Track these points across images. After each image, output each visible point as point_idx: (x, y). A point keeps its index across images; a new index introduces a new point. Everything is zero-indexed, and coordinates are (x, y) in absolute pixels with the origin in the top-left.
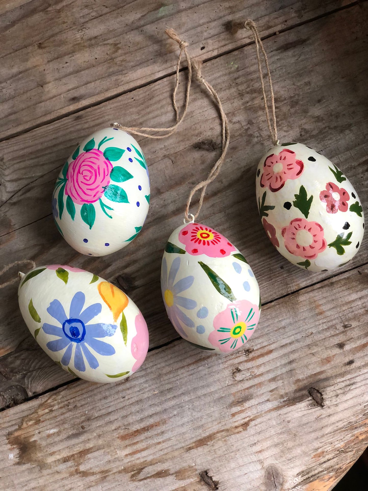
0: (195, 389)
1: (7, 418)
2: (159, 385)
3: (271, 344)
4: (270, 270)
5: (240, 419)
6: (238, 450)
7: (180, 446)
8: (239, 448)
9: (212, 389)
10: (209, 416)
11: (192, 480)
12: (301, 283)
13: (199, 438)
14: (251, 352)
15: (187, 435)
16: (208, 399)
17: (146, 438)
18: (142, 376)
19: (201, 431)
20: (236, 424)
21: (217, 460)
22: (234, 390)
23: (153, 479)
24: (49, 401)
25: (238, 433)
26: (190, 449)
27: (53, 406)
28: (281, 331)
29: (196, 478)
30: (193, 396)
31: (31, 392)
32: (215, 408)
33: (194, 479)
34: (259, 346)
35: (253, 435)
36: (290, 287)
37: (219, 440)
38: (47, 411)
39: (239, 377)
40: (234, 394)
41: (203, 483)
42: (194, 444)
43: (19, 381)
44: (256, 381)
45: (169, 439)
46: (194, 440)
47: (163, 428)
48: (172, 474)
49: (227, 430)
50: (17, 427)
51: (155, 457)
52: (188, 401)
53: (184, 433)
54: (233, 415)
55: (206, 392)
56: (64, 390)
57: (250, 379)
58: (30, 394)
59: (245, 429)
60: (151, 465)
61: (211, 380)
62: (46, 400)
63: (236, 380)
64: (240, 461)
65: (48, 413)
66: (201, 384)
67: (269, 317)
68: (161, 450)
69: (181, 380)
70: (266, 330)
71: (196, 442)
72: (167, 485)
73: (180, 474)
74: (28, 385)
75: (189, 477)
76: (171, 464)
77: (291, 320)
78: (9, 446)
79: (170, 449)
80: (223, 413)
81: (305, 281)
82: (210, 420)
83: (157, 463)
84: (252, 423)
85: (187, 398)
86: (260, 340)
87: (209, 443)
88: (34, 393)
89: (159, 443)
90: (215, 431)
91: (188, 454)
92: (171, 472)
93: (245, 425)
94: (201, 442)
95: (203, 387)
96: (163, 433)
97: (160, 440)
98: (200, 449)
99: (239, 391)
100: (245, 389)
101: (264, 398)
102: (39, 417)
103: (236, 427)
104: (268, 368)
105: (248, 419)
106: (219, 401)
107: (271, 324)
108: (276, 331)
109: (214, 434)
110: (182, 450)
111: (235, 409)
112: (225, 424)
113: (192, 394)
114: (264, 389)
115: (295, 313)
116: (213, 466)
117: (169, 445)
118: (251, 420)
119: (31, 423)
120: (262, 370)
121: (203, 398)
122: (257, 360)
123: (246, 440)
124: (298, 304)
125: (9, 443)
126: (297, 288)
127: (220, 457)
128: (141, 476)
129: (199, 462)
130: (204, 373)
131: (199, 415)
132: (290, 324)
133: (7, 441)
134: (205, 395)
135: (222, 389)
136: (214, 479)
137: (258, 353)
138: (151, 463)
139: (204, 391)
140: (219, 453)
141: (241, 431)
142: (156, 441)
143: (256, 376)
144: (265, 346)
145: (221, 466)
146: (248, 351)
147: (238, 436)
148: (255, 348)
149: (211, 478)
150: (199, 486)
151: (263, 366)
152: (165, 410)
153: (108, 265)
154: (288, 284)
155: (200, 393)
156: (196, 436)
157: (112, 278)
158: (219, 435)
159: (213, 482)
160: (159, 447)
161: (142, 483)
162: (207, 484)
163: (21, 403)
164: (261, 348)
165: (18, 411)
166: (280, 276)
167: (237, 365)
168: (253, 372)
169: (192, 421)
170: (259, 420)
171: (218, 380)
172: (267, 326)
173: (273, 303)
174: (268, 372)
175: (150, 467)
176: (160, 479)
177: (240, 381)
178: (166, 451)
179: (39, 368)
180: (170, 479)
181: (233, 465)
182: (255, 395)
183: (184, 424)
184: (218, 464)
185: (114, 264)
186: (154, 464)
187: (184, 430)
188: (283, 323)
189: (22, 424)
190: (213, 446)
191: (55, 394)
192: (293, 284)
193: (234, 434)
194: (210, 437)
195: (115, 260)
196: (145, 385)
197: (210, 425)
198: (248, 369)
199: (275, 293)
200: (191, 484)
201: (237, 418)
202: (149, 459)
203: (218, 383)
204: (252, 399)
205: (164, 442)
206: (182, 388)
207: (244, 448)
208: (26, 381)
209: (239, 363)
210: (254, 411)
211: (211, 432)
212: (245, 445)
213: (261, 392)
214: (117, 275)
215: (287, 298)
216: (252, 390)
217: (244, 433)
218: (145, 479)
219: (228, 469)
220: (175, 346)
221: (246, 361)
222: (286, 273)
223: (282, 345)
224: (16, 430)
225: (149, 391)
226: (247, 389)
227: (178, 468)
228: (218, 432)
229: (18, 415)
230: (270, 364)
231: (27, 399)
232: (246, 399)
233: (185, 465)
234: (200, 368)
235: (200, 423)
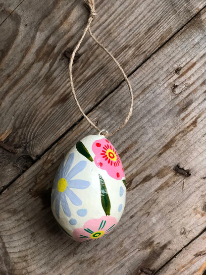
0: (149, 112)
1: (25, 180)
2: (122, 118)
3: (193, 59)
4: (173, 6)
5: (188, 121)
6: (196, 142)
7: (153, 154)
8: (195, 140)
9: (161, 107)
10: (166, 126)
11: (170, 175)
12: (199, 6)
13: (164, 144)
14: (180, 70)
15: (155, 146)
16: (161, 115)
17: (127, 158)
18: (108, 116)
19: (164, 139)
20: (188, 125)
21: (183, 155)
22: (177, 101)
23: (142, 184)
24: (49, 158)
25: (191, 130)
26: (161, 154)
27: (53, 160)
28: (196, 46)
29: (172, 173)
30: (149, 117)
31: (34, 156)
32: (168, 120)
33: (171, 174)
34: (184, 63)
35: (203, 128)
36: (192, 12)
37: (179, 140)
38: (50, 165)
39: (177, 91)
40: (178, 104)
41: (178, 174)
42: (162, 150)
43: (23, 152)
44: (192, 89)
45: (143, 153)
46: (161, 147)
47: (136, 147)
48: (154, 176)
49: (183, 131)
50: (33, 184)
51: (138, 169)
52: (147, 122)
53: (152, 145)
54: (183, 119)
55: (158, 111)
56: (56, 146)
57: (186, 89)
58: (34, 158)
59: (195, 126)
60: (137, 175)
61: (158, 100)
62: (46, 157)
63: (176, 94)
64: (200, 150)
65: (50, 166)
66: (152, 106)
67: (184, 40)
68: (141, 162)
69: (137, 109)
70: (185, 50)
71: (163, 148)
72: (154, 185)
73: (160, 174)
74: (30, 152)
75: (167, 174)
76: (151, 169)
77: (201, 36)
78: (33, 199)
79: (147, 160)
80: (175, 121)
81: (201, 3)
82: (168, 129)
83: (141, 172)
84: (199, 120)
85: (146, 120)
86: (184, 59)
87: (172, 145)
88: (37, 156)
89: (137, 158)
90: (174, 135)
91: (160, 159)
92: (153, 175)
93: (194, 123)
94: (167, 147)
95: (154, 107)
96: (137, 150)
97: (137, 156)
98: (168, 152)
99: (181, 101)
100: (185, 98)
101: (202, 99)
102: (46, 171)
103: (188, 127)
104: (196, 77)
105: (194, 118)
106: (170, 113)
107: (188, 44)
108: (193, 47)
109: (174, 137)
110: (156, 157)
111: (183, 115)
112: (180, 128)
113: (148, 116)
114: (200, 92)
115: (203, 30)
116: (181, 160)
117: (145, 157)
118: (197, 118)
119: (42, 177)
120: (193, 79)
121: (157, 115)
122: (187, 74)
123: (199, 133)
124: (202, 22)
125: (32, 196)
126: (197, 11)
127: (184, 152)
128: (133, 185)
129: (170, 161)
130: (151, 97)
131: (159, 128)
132: (202, 39)
133: (30, 196)
134: (158, 113)
135: (168, 104)
136: (185, 169)
137: (186, 68)
138: (137, 174)
139: (156, 111)
140: (182, 149)
141: (193, 129)
142: (134, 158)
143: (189, 86)
144: (189, 62)
145: (187, 158)
146: (177, 70)
147: (191, 132)
148: (182, 66)
149: (183, 169)
150: (177, 177)
151: (192, 77)
152: (133, 134)
153: (54, 47)
154: (190, 11)
155: (153, 113)
156: (162, 144)
157: (60, 55)
158: (177, 137)
159: (186, 171)
160: (138, 161)
161: (135, 190)
162: (181, 174)
163: (31, 166)
164: (186, 64)
165: (30, 173)
166: (182, 7)
167: (173, 83)
168: (187, 84)
169: (155, 134)
170: (203, 116)
171: (163, 99)
172: (186, 47)
173: (183, 29)
174: (198, 79)
175: (137, 177)
176: (147, 182)
177: (180, 93)
178: (144, 162)
179: (33, 138)
180: (154, 180)
181: (195, 154)
182: (194, 99)
183: (150, 139)
184: (185, 157)
185: (58, 45)
186: (139, 174)
187: (151, 143)
188: (196, 40)
189: (36, 180)
190: (176, 146)
191: (51, 151)
192: (194, 9)
193: (188, 132)
194: (172, 141)
195: (58, 41)
196: (112, 122)
197: (169, 132)
198: (182, 83)
199: (183, 21)
200: (170, 178)
201: (186, 120)
202: (134, 171)
203: (164, 101)
204: (193, 103)
205: (140, 156)
206: (139, 114)
207: (199, 139)
208: (28, 150)
209: (174, 81)
210: (197, 111)
211: (171, 137)
212: (199, 137)
213: (198, 95)
214: (63, 51)
215: (192, 21)
216: (190, 97)
217: (195, 129)
218: (137, 186)
219: (193, 158)
220: (123, 86)
221: (179, 78)
222: (186, 3)
223: (201, 56)
224: (34, 186)
225: (116, 125)
226: (187, 97)
227: (156, 170)
228: (176, 136)
229: (31, 176)
230: (198, 73)
231: (34, 162)
232: (189, 104)
233: (161, 167)
234: (148, 95)
235: (161, 134)
